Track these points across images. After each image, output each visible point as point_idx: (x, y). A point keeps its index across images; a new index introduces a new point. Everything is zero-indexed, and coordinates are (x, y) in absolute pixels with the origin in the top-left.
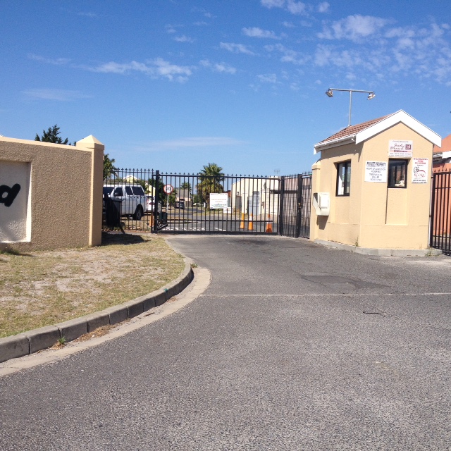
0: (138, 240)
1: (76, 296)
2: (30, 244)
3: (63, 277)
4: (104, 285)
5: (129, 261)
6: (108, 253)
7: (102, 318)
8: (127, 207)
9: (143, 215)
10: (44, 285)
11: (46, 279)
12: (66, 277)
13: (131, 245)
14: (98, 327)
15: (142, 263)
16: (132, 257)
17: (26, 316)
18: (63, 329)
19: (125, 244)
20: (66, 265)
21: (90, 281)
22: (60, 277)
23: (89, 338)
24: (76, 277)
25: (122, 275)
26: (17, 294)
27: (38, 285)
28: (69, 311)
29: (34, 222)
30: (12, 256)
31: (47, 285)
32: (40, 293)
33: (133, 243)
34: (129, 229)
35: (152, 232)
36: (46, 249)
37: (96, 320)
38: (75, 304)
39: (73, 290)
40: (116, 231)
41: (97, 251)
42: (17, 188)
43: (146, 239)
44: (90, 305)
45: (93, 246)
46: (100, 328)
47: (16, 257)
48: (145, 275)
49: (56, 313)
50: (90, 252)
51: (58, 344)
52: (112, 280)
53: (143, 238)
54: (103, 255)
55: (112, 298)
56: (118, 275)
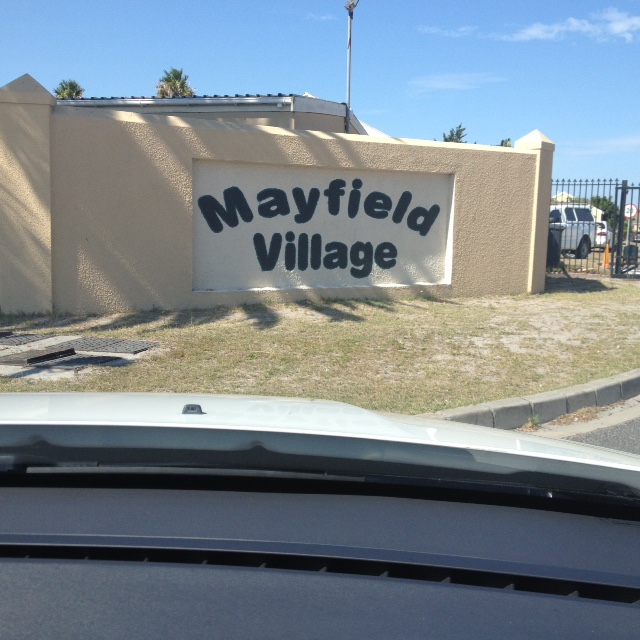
0: (595, 286)
1: (538, 360)
2: (450, 287)
3: (508, 334)
4: (573, 348)
5: (596, 316)
6: (559, 304)
7: (586, 395)
8: (568, 239)
9: (590, 252)
10: (485, 342)
11: (485, 335)
12: (512, 334)
13: (588, 294)
14: (580, 408)
15: (618, 320)
16: (598, 311)
17: (477, 381)
18: (535, 405)
19: (580, 292)
20: (505, 318)
21: (549, 342)
22: (504, 333)
23: (570, 422)
24: (527, 334)
25: (593, 335)
26: (455, 352)
27: (478, 342)
28: (534, 381)
29: (456, 256)
30: (430, 302)
31: (489, 342)
32: (486, 353)
33: (591, 291)
34: (576, 271)
35: (613, 276)
36: (469, 296)
37: (578, 397)
38: (540, 371)
39: (530, 351)
40: (556, 274)
41: (540, 300)
42: (436, 210)
43: (610, 286)
44: (562, 375)
45: (533, 293)
46: (583, 410)
47: (435, 303)
48: (631, 337)
49: (516, 380)
50: (531, 302)
51: (530, 424)
52: (583, 343)
53: (606, 284)
54: (553, 307)
55: (592, 367)
56: (588, 336)
